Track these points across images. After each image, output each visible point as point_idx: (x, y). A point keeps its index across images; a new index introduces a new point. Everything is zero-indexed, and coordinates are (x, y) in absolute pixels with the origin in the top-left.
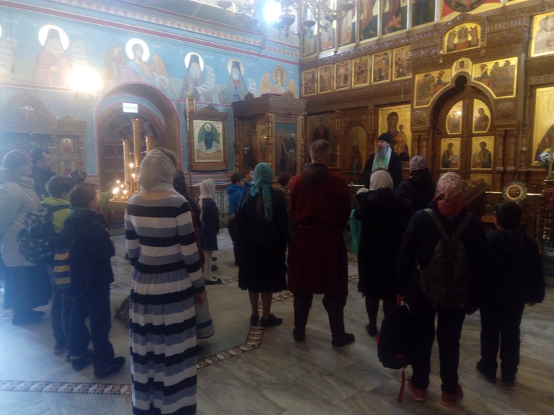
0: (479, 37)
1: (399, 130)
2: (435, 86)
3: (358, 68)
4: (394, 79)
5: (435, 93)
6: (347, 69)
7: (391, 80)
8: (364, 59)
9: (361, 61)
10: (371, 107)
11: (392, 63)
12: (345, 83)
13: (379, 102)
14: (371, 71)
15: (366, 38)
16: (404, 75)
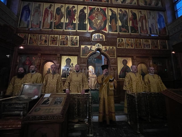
0: (104, 38)
1: (71, 65)
2: (89, 51)
3: (52, 38)
4: (70, 46)
5: (89, 53)
6: (46, 38)
7: (69, 46)
8: (56, 36)
9: (54, 36)
10: (59, 55)
11: (69, 40)
12: (45, 43)
13: (63, 53)
14: (59, 41)
15: (57, 29)
16: (75, 45)
